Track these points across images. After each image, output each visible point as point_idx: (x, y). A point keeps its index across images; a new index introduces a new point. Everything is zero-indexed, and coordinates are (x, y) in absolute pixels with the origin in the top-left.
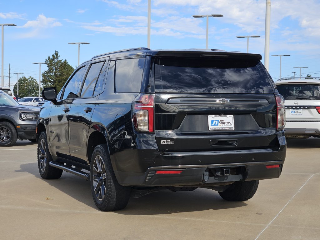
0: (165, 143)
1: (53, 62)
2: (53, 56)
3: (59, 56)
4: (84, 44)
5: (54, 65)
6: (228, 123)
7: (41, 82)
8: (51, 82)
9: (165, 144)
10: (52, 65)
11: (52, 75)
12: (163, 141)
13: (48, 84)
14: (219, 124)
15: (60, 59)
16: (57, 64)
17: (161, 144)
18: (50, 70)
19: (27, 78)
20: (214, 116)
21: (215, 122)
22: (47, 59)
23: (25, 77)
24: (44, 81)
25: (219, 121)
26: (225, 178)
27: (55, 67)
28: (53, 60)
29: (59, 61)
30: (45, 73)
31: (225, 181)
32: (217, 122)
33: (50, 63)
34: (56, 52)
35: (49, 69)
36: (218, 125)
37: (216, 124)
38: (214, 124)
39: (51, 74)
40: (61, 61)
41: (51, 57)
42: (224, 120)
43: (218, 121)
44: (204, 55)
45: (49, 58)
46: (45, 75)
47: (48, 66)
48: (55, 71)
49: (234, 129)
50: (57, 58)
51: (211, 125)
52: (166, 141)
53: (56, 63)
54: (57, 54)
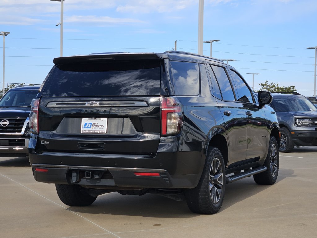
6: (101, 126)
9: (44, 144)
14: (92, 127)
20: (87, 119)
21: (88, 125)
25: (93, 124)
26: (98, 181)
31: (97, 184)
32: (90, 125)
36: (90, 128)
37: (89, 127)
38: (87, 127)
42: (97, 123)
43: (91, 124)
49: (106, 132)
51: (84, 128)
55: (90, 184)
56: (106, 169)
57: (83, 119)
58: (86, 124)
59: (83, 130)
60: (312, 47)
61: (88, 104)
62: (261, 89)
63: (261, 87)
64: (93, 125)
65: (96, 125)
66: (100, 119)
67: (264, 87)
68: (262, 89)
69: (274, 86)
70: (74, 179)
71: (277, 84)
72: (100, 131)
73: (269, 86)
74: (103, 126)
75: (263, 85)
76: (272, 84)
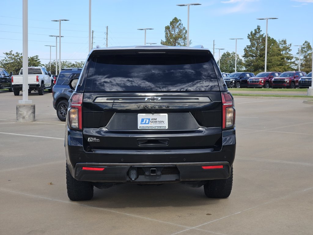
0: (91, 140)
1: (255, 37)
2: (255, 30)
3: (261, 31)
4: (272, 19)
5: (256, 39)
7: (243, 57)
8: (253, 56)
10: (254, 39)
11: (254, 50)
12: (90, 139)
13: (250, 59)
14: (150, 123)
15: (261, 33)
16: (259, 39)
17: (88, 141)
18: (253, 45)
19: (230, 53)
21: (146, 121)
22: (250, 34)
23: (229, 52)
24: (245, 56)
25: (151, 119)
27: (257, 42)
28: (255, 34)
29: (261, 35)
30: (247, 48)
31: (157, 180)
32: (148, 121)
33: (252, 38)
34: (258, 26)
35: (251, 44)
36: (148, 123)
37: (147, 122)
38: (144, 122)
39: (253, 48)
40: (263, 35)
41: (254, 32)
42: (156, 119)
43: (149, 119)
44: (139, 53)
45: (251, 33)
46: (247, 50)
47: (251, 41)
48: (256, 45)
50: (259, 32)
51: (141, 124)
52: (92, 138)
53: (257, 37)
54: (259, 29)
55: (148, 180)
56: (174, 165)
57: (139, 115)
58: (143, 120)
59: (141, 126)
60: (57, 20)
61: (148, 99)
62: (5, 58)
63: (5, 56)
64: (151, 121)
65: (155, 121)
66: (159, 114)
67: (9, 56)
68: (7, 58)
69: (18, 56)
70: (133, 176)
71: (21, 53)
72: (160, 127)
73: (13, 55)
74: (163, 121)
75: (8, 54)
76: (16, 53)
